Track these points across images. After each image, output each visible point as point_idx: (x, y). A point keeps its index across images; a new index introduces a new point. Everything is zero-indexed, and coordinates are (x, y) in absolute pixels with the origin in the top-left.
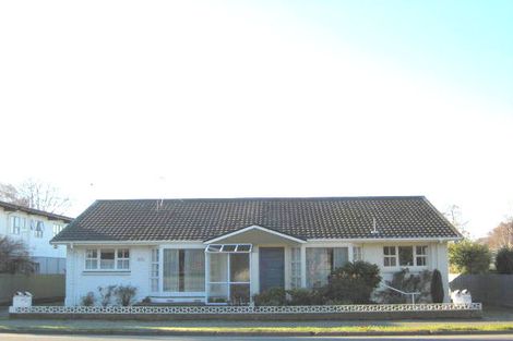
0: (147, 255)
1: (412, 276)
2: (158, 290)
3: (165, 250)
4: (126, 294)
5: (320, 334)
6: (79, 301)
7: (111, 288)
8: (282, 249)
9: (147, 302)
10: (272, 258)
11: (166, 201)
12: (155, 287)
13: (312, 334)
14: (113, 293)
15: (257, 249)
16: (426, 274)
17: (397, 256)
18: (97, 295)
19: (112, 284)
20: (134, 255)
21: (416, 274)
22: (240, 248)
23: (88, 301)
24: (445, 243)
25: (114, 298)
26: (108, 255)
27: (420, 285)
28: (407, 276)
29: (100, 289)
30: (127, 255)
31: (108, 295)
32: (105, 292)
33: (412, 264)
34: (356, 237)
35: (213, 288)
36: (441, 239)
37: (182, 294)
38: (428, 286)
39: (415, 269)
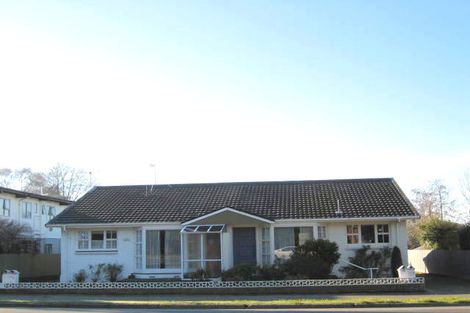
0: (132, 236)
1: (373, 252)
2: (141, 267)
3: (147, 231)
4: (113, 271)
5: (253, 307)
6: (72, 278)
7: (100, 266)
8: (254, 229)
9: (132, 278)
10: (244, 238)
11: (156, 187)
12: (139, 265)
13: (246, 307)
14: (101, 270)
15: (230, 230)
16: (386, 251)
17: (359, 234)
18: (88, 272)
19: (102, 263)
20: (121, 236)
21: (377, 251)
22: (213, 229)
23: (80, 278)
24: (404, 221)
25: (103, 275)
26: (97, 237)
27: (380, 261)
28: (369, 252)
29: (91, 267)
30: (115, 236)
31: (98, 273)
32: (95, 270)
33: (373, 242)
34: (321, 217)
35: (191, 265)
36: (399, 218)
37: (163, 271)
38: (388, 262)
39: (376, 246)
